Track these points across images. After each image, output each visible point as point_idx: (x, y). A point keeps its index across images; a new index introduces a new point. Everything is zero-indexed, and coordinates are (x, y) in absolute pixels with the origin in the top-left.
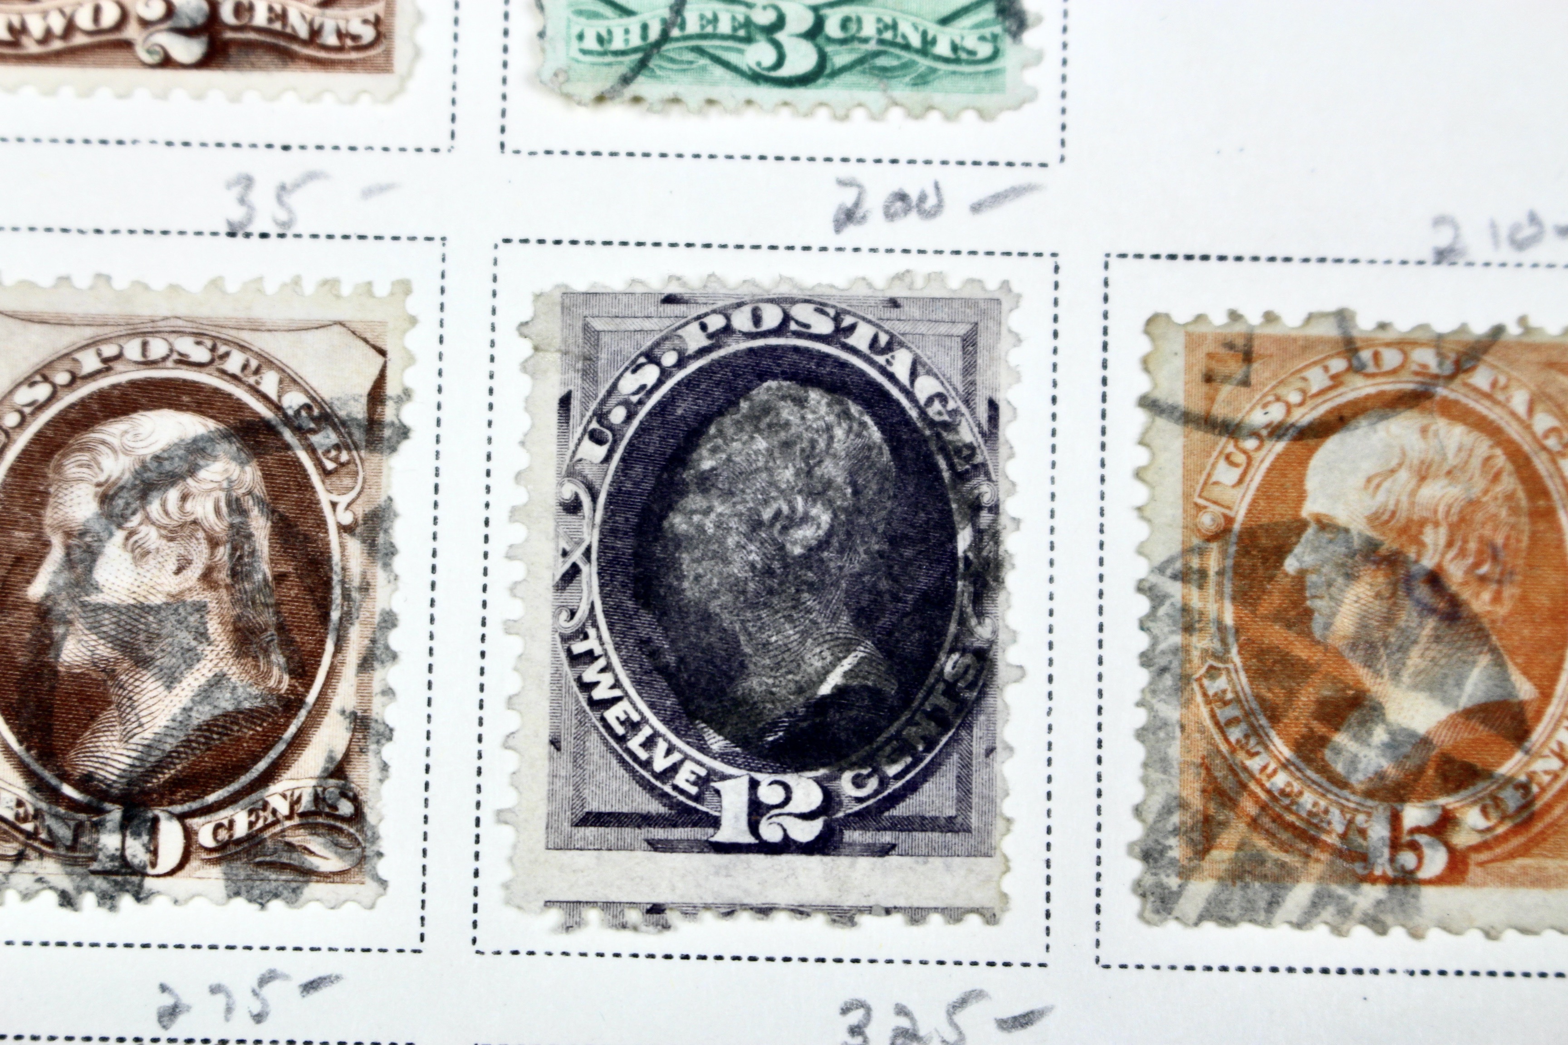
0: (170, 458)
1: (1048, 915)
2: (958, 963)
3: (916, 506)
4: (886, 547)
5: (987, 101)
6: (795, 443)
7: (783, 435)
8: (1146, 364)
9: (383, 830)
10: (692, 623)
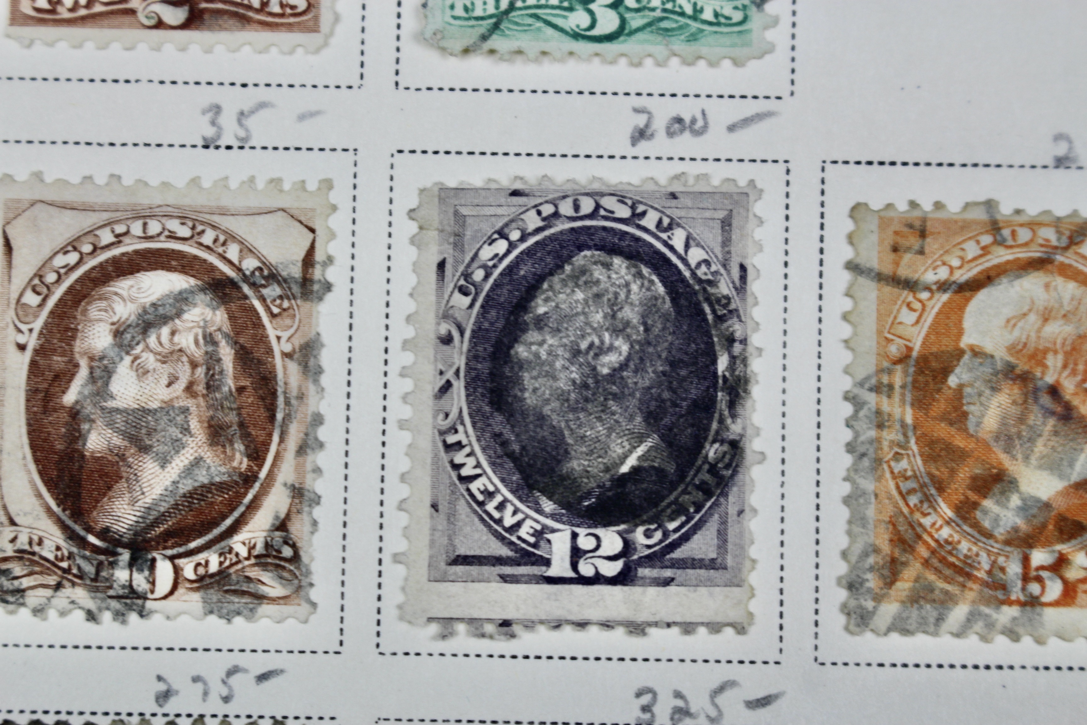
0: (164, 305)
1: (781, 628)
2: (718, 661)
3: (689, 339)
4: (667, 368)
5: (738, 52)
6: (603, 295)
7: (595, 289)
8: (851, 239)
9: (314, 567)
10: (531, 422)
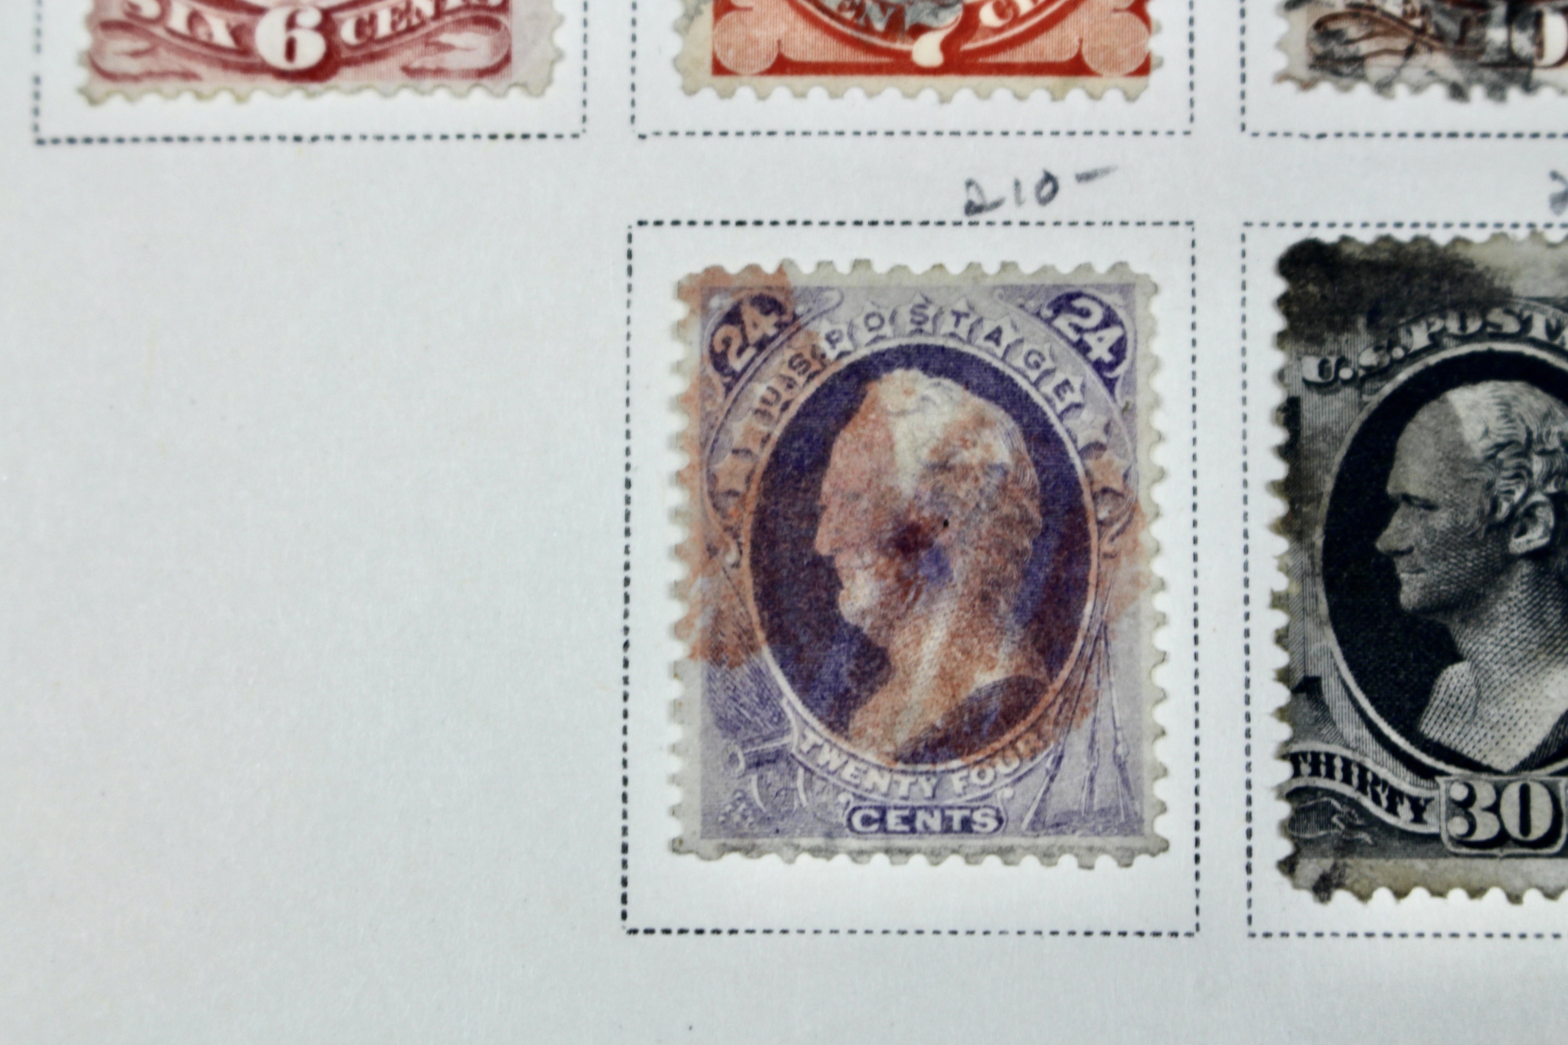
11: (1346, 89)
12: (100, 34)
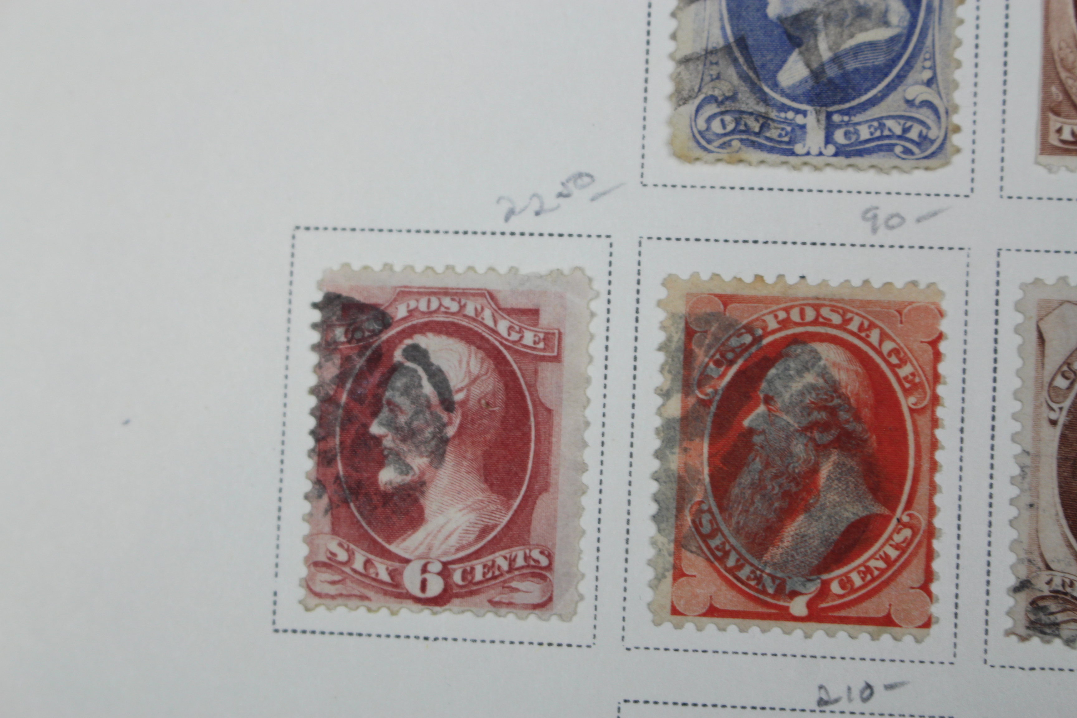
11: (1048, 642)
12: (313, 569)
